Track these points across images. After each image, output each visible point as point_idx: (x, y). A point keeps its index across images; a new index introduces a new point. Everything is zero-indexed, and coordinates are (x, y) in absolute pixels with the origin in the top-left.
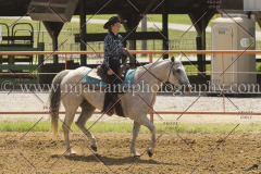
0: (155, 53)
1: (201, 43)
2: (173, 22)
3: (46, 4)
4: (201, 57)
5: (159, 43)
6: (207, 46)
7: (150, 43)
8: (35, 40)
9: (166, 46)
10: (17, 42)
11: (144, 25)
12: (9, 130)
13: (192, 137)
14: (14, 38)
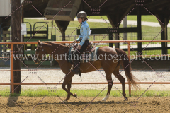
0: (132, 42)
1: (164, 35)
2: (145, 20)
3: (57, 9)
4: (164, 44)
5: (135, 35)
6: (168, 37)
7: (129, 35)
8: (50, 33)
9: (140, 37)
10: (37, 35)
11: (125, 23)
12: (31, 96)
13: (157, 100)
14: (34, 32)
